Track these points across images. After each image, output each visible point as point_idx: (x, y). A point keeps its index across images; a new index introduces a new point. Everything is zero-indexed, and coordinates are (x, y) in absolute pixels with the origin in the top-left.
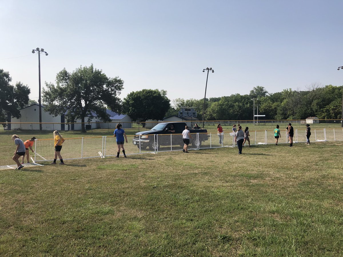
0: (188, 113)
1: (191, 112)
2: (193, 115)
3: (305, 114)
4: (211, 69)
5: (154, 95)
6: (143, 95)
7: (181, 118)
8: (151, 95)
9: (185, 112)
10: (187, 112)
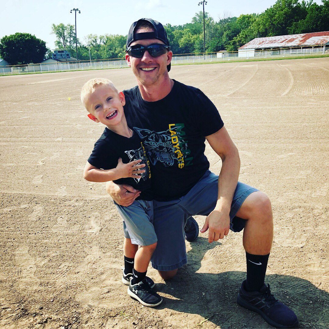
0: (61, 55)
1: (64, 53)
2: (67, 57)
3: (217, 47)
4: (77, 9)
5: (26, 39)
6: (16, 39)
7: (55, 60)
8: (24, 39)
9: (59, 54)
10: (60, 53)
